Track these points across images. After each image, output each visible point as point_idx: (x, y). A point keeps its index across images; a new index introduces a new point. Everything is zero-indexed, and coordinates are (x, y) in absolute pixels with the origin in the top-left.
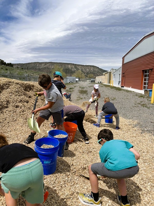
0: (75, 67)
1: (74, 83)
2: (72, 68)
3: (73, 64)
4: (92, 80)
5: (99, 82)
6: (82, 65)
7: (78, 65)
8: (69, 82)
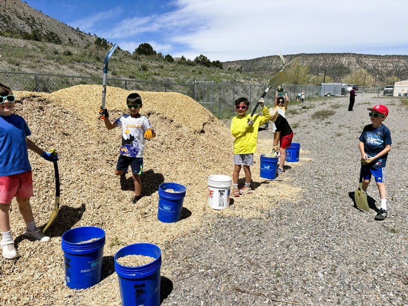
0: (357, 62)
1: (337, 97)
2: (350, 63)
3: (355, 54)
4: (385, 89)
5: (402, 95)
6: (376, 56)
7: (366, 56)
8: (325, 96)
